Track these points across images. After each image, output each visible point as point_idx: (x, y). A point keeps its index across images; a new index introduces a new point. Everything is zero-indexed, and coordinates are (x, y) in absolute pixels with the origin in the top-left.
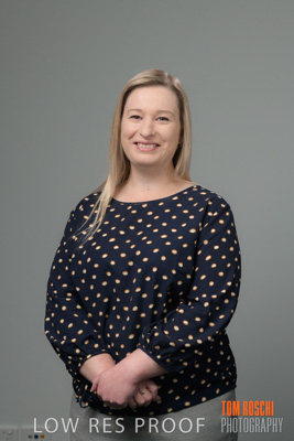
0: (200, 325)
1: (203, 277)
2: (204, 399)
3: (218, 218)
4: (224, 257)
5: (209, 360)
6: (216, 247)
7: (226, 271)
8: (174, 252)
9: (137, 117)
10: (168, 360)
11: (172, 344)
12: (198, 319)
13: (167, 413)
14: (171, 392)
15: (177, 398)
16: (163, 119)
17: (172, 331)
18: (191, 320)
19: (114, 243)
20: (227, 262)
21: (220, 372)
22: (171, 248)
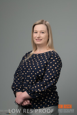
0: (42, 87)
1: (46, 74)
2: (44, 107)
3: (53, 59)
4: (52, 70)
5: (47, 97)
6: (51, 67)
7: (53, 74)
8: (39, 67)
10: (32, 95)
12: (41, 85)
13: (34, 109)
14: (35, 104)
15: (37, 106)
16: (43, 33)
17: (34, 87)
18: (40, 85)
19: (27, 64)
20: (53, 71)
21: (50, 101)
22: (38, 66)
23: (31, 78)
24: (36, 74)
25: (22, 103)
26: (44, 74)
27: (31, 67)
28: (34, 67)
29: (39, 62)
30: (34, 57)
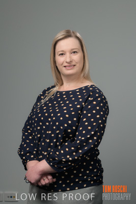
0: (73, 151)
1: (81, 129)
3: (93, 101)
4: (92, 120)
5: (82, 170)
6: (89, 115)
7: (93, 127)
8: (67, 116)
9: (62, 54)
10: (56, 166)
11: (56, 159)
12: (73, 148)
13: (58, 191)
14: (60, 182)
15: (64, 186)
18: (70, 149)
19: (45, 109)
20: (93, 122)
21: (88, 176)
22: (66, 114)
23: (53, 135)
24: (62, 128)
25: (39, 181)
26: (77, 127)
27: (52, 115)
28: (59, 115)
29: (67, 105)
30: (59, 97)
